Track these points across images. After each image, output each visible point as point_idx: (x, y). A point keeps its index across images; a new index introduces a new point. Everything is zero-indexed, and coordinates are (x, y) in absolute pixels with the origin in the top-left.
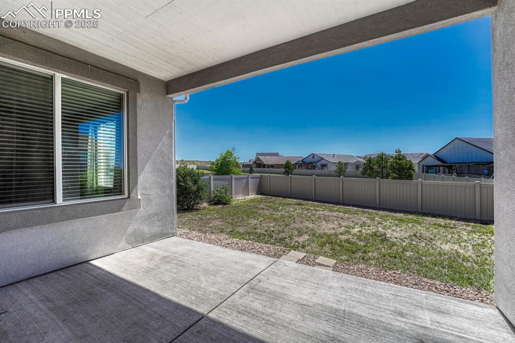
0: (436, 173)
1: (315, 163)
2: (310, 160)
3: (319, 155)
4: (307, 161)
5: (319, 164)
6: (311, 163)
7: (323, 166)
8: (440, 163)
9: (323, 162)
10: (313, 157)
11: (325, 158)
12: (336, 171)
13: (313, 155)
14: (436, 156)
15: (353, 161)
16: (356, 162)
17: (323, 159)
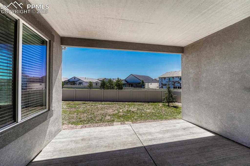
0: (125, 87)
1: (76, 82)
2: (73, 80)
3: (78, 78)
4: (71, 80)
5: (78, 83)
6: (74, 82)
7: (80, 83)
8: (126, 83)
9: (80, 81)
10: (75, 79)
11: (81, 80)
12: (88, 86)
13: (75, 78)
14: (125, 80)
15: (94, 81)
16: (96, 82)
17: (80, 80)
